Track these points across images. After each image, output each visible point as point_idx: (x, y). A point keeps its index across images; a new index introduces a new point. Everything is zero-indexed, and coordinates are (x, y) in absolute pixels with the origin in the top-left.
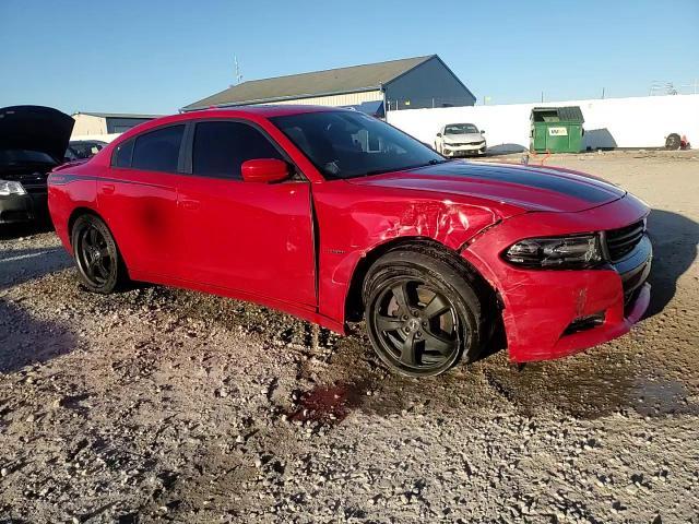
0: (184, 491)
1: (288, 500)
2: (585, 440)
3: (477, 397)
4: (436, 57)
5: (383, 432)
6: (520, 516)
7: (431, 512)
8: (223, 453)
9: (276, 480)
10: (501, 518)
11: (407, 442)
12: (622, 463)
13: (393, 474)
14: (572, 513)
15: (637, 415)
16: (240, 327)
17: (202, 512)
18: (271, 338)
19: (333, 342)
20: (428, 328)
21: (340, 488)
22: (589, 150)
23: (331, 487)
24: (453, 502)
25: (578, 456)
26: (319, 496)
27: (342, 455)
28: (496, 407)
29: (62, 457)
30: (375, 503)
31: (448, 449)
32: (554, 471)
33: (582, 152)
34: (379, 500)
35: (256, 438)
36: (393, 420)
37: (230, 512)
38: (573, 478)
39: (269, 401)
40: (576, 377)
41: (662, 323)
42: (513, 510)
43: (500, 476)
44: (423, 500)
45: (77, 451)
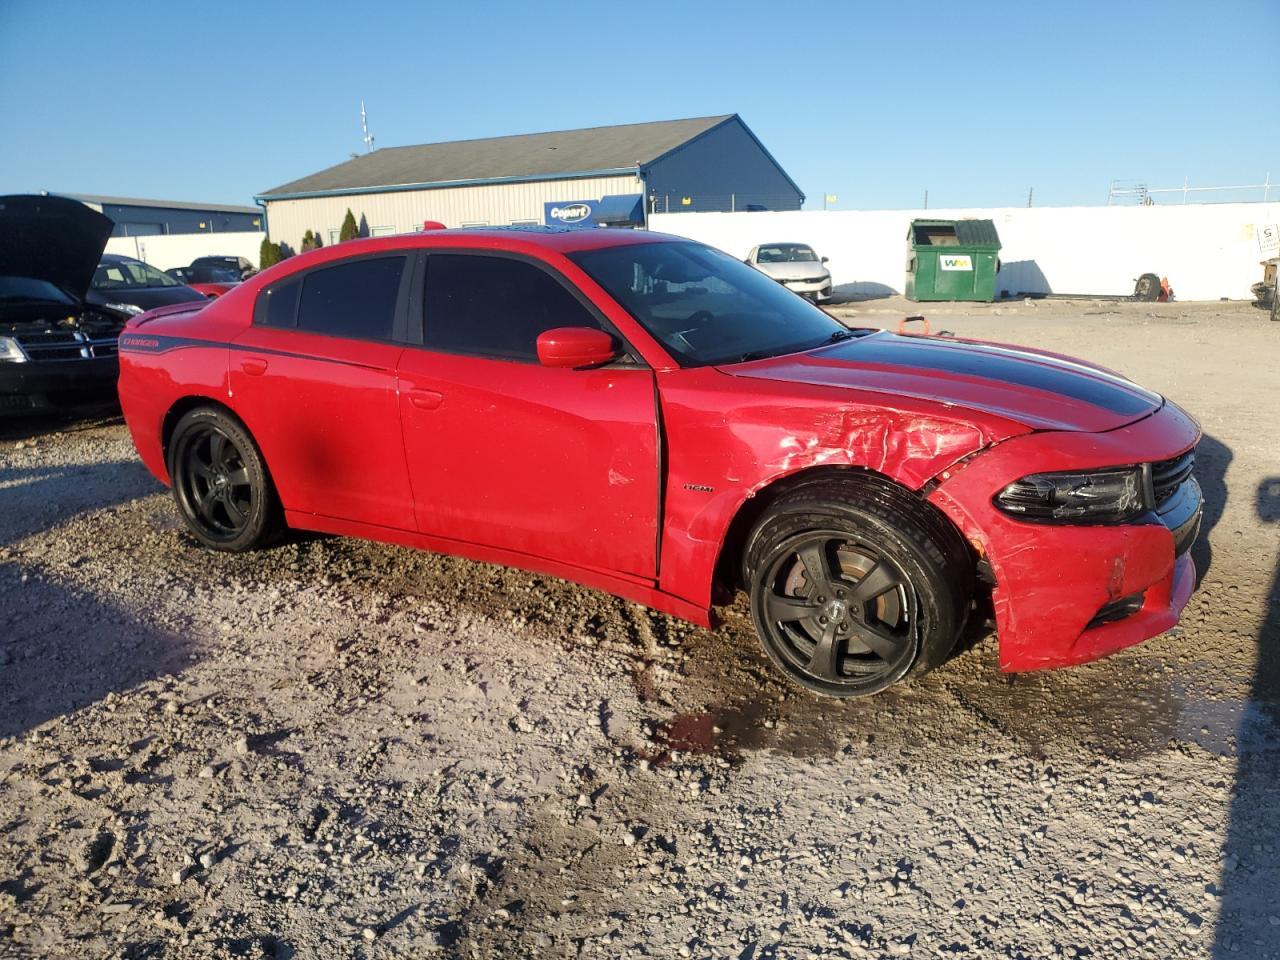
0: (522, 885)
1: (703, 895)
2: (1137, 793)
3: (949, 729)
4: (736, 118)
5: (817, 788)
6: (1074, 908)
7: (936, 906)
8: (564, 824)
9: (669, 865)
10: (1046, 912)
11: (860, 800)
12: (1202, 827)
13: (857, 851)
14: (1150, 901)
15: (1205, 755)
16: (509, 614)
17: (566, 916)
18: (570, 631)
19: (678, 638)
20: (861, 616)
21: (779, 873)
22: (1004, 296)
23: (763, 873)
24: (966, 890)
25: (1133, 817)
26: (750, 887)
27: (762, 823)
28: (984, 745)
29: (296, 837)
30: (844, 896)
31: (931, 812)
32: (1104, 840)
33: (996, 300)
34: (848, 891)
35: (609, 798)
36: (826, 767)
37: (614, 914)
38: (1137, 850)
39: (608, 738)
40: (1096, 696)
41: (1205, 606)
42: (1061, 900)
43: (1025, 850)
44: (919, 889)
45: (316, 825)
